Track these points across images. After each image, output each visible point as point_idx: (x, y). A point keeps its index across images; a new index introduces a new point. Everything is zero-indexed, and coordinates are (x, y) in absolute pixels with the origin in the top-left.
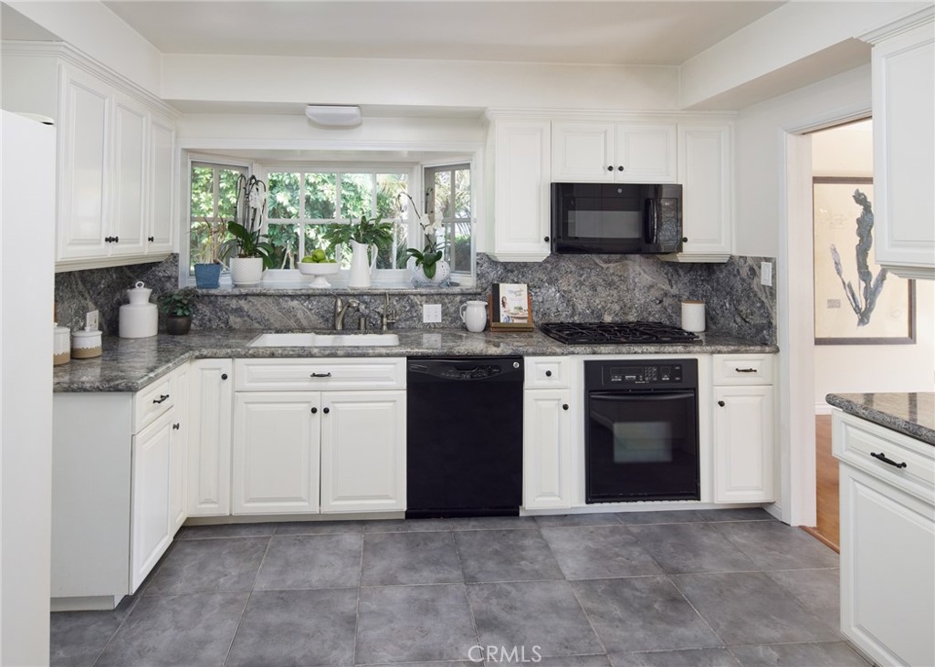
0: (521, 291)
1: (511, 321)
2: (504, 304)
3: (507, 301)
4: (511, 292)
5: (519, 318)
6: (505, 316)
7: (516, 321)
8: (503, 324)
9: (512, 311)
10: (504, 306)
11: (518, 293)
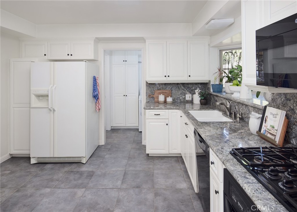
0: (277, 114)
1: (266, 134)
2: (266, 120)
3: (268, 120)
4: (271, 114)
5: (271, 134)
6: (264, 129)
7: (269, 135)
8: (262, 134)
9: (269, 127)
10: (265, 122)
11: (275, 116)
